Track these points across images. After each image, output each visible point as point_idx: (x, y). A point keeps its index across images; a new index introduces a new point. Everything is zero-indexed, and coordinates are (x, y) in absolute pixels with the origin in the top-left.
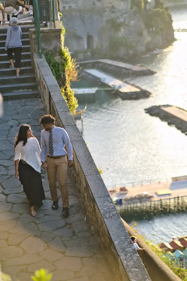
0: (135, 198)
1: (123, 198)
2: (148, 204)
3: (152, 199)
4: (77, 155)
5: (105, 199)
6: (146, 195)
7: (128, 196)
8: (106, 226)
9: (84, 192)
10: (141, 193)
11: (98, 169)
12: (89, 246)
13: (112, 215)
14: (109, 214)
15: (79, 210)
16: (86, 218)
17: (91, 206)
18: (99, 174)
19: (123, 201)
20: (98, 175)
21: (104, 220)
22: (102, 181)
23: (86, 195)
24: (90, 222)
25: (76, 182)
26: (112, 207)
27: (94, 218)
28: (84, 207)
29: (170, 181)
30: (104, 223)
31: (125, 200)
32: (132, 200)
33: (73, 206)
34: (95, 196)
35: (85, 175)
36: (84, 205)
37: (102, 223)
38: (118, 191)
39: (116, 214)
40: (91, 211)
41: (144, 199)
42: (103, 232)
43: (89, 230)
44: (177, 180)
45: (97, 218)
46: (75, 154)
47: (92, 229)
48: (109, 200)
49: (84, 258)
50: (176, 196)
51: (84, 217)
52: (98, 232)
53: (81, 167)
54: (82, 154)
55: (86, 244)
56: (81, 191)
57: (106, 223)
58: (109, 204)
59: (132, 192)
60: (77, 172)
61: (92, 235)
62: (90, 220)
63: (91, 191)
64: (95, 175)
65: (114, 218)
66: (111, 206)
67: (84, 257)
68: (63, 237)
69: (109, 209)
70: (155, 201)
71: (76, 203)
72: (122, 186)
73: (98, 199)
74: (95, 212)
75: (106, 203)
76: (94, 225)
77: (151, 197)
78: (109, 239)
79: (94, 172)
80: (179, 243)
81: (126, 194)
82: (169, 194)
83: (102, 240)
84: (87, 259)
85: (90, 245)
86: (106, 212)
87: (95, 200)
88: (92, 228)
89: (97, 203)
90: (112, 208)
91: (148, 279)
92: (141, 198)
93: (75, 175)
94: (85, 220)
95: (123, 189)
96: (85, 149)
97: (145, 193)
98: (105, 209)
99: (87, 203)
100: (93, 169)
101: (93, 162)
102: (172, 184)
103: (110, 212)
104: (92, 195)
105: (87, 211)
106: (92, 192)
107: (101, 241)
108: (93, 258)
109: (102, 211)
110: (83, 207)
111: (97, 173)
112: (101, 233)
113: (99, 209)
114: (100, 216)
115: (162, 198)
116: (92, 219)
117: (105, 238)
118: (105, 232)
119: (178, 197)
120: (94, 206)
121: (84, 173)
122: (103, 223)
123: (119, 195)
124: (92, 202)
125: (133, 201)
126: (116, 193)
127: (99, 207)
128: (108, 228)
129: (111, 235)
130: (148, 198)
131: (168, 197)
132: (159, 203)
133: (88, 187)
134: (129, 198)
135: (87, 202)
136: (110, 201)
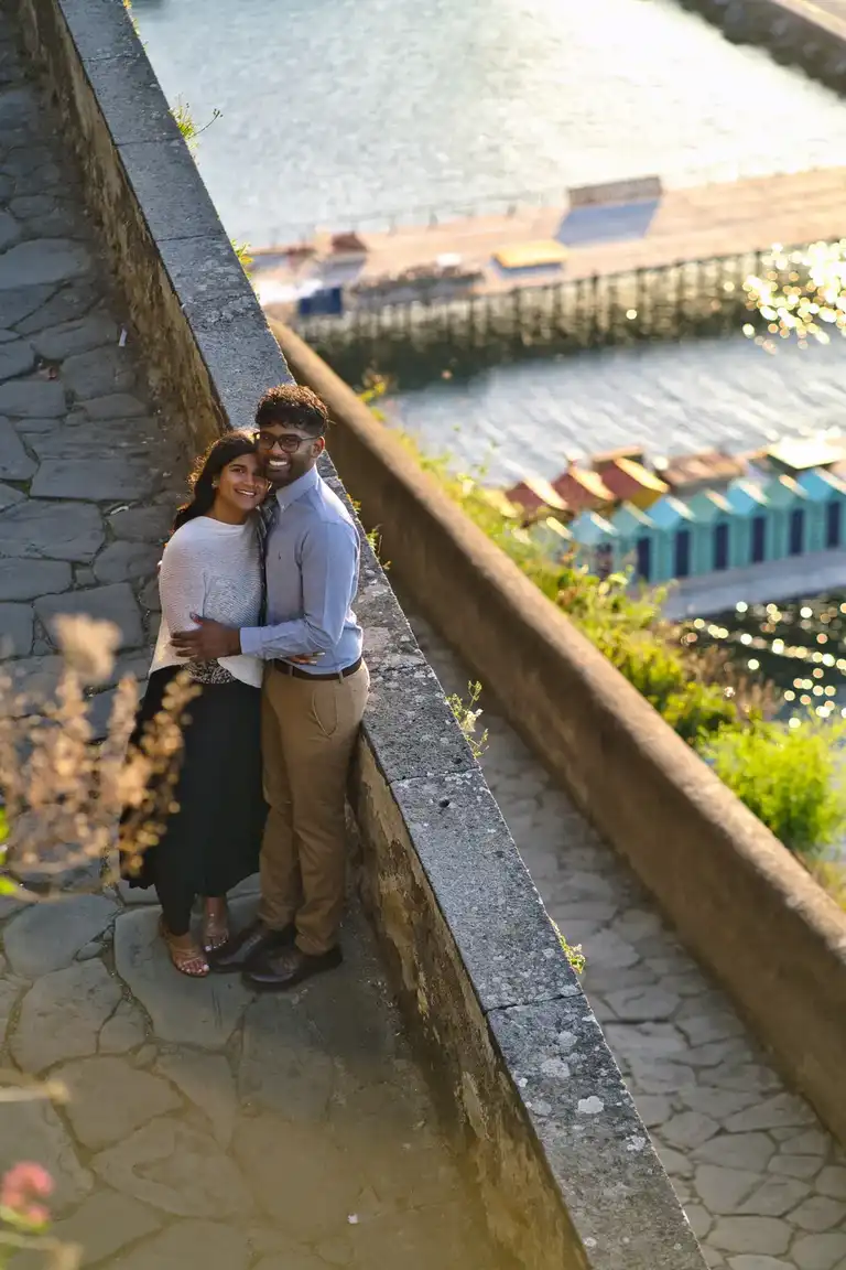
0: (401, 283)
1: (347, 281)
2: (461, 308)
3: (479, 288)
4: (82, 55)
5: (202, 246)
6: (450, 270)
7: (371, 272)
8: (205, 365)
9: (114, 218)
10: (424, 260)
11: (174, 114)
12: (135, 455)
13: (230, 316)
14: (218, 309)
15: (96, 301)
16: (124, 334)
17: (143, 281)
18: (180, 138)
19: (347, 298)
20: (175, 143)
21: (194, 338)
22: (190, 166)
23: (122, 229)
24: (145, 352)
25: (83, 178)
26: (234, 279)
27: (157, 335)
28: (120, 287)
29: (561, 205)
30: (196, 352)
31: (356, 291)
32: (387, 290)
33: (69, 286)
34: (157, 234)
35: (117, 141)
36: (119, 278)
37: (189, 351)
38: (324, 249)
39: (248, 309)
40: (147, 302)
41: (442, 288)
42: (194, 388)
43: (137, 385)
44: (590, 201)
45: (169, 330)
46: (76, 50)
47: (150, 383)
48: (218, 250)
49: (113, 506)
50: (586, 273)
51: (119, 334)
52: (173, 391)
53: (99, 110)
54: (107, 49)
55: (124, 444)
56: (105, 219)
57: (203, 350)
58: (221, 270)
59: (388, 258)
60: (86, 132)
61: (152, 409)
62: (142, 345)
63: (142, 214)
64: (163, 140)
65: (240, 327)
66: (227, 274)
67: (115, 501)
68: (22, 418)
69: (220, 289)
70: (490, 296)
71: (83, 269)
72: (343, 229)
73: (172, 244)
74: (162, 305)
75: (209, 263)
76: (158, 365)
77: (472, 278)
78: (218, 418)
79: (156, 130)
80: (593, 483)
81: (359, 264)
82: (554, 266)
83: (193, 425)
84: (126, 508)
85: (142, 450)
86: (204, 303)
87: (157, 251)
88: (154, 378)
89: (165, 262)
90: (233, 286)
91: (375, 581)
92: (426, 284)
93: (78, 149)
94: (122, 344)
95: (347, 244)
96: (122, 29)
97: (447, 259)
98: (203, 288)
99: (129, 269)
100: (154, 115)
101: (153, 85)
102: (570, 221)
103: (226, 302)
104: (148, 228)
105: (129, 303)
106: (147, 218)
107: (188, 429)
108: (154, 504)
109: (187, 299)
110: (113, 285)
111: (172, 132)
112: (187, 397)
113: (174, 291)
114: (179, 323)
115: (524, 281)
116: (151, 336)
117: (202, 417)
118: (200, 388)
119: (595, 279)
120: (156, 278)
121: (111, 135)
122: (192, 348)
123: (328, 269)
124: (147, 264)
125: (393, 296)
126: (317, 262)
127: (173, 280)
128: (211, 369)
129: (224, 400)
130: (460, 282)
131: (548, 278)
132: (510, 302)
133: (131, 194)
134: (373, 284)
135: (129, 264)
136: (225, 253)
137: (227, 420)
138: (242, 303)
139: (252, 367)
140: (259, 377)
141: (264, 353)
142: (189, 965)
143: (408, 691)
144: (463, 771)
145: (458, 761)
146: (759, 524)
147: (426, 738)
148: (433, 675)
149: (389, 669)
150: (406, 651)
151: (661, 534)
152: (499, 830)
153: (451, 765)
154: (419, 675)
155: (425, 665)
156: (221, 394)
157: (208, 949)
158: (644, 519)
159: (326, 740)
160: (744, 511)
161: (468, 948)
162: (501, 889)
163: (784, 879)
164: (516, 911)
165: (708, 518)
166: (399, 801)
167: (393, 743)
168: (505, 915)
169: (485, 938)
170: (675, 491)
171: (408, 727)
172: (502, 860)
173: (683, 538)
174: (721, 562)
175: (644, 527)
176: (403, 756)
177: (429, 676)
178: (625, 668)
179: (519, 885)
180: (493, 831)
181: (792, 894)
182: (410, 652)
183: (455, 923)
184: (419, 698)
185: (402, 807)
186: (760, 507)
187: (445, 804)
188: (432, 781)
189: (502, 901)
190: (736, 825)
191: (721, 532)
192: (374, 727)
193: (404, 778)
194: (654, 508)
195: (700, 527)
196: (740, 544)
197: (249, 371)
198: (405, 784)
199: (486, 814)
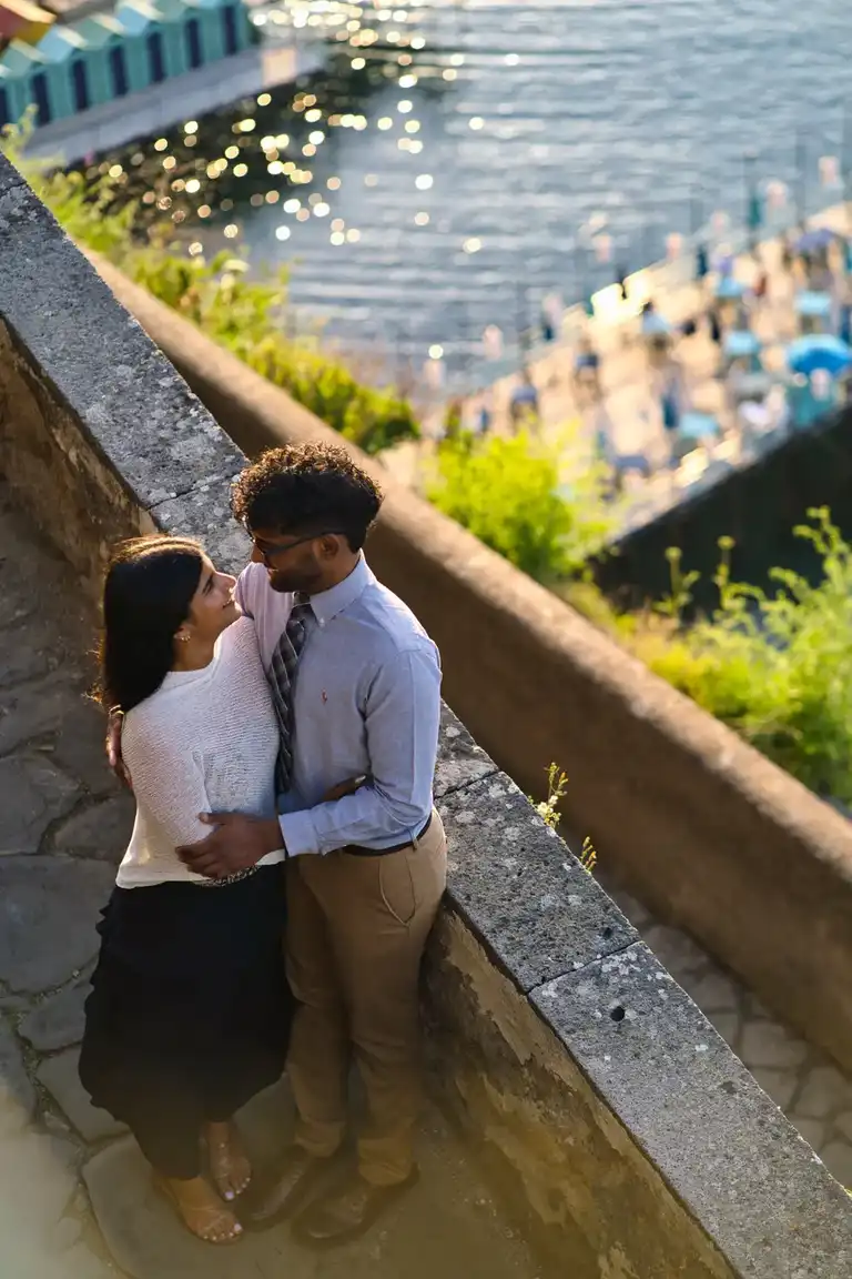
39: (27, 208)
65: (26, 241)
137: (60, 399)
138: (13, 199)
139: (67, 305)
140: (82, 319)
141: (74, 277)
142: (213, 1229)
143: (491, 822)
144: (622, 950)
145: (608, 933)
146: (154, 41)
147: (547, 901)
148: (514, 788)
149: (451, 790)
150: (462, 753)
151: (55, 67)
152: (711, 1044)
153: (600, 942)
154: (495, 792)
155: (495, 772)
156: (39, 359)
157: (230, 1196)
158: (35, 55)
159: (403, 930)
160: (137, 30)
161: (751, 1267)
162: (754, 1149)
163: (618, 678)
164: (791, 1185)
165: (101, 43)
166: (555, 1024)
167: (505, 920)
168: (779, 1196)
169: (766, 1242)
170: (62, 19)
171: (515, 888)
172: (737, 1096)
173: (78, 69)
174: (121, 87)
175: (36, 64)
176: (529, 940)
177: (511, 791)
178: (287, 384)
179: (776, 1137)
180: (704, 1047)
181: (636, 698)
182: (467, 754)
183: (715, 1226)
184: (512, 833)
185: (562, 1033)
186: (153, 23)
187: (618, 1014)
188: (585, 976)
189: (764, 1171)
190: (528, 607)
191: (117, 55)
192: (468, 898)
193: (544, 980)
194: (45, 42)
195: (95, 53)
196: (138, 65)
197: (64, 312)
198: (549, 991)
199: (683, 1019)
